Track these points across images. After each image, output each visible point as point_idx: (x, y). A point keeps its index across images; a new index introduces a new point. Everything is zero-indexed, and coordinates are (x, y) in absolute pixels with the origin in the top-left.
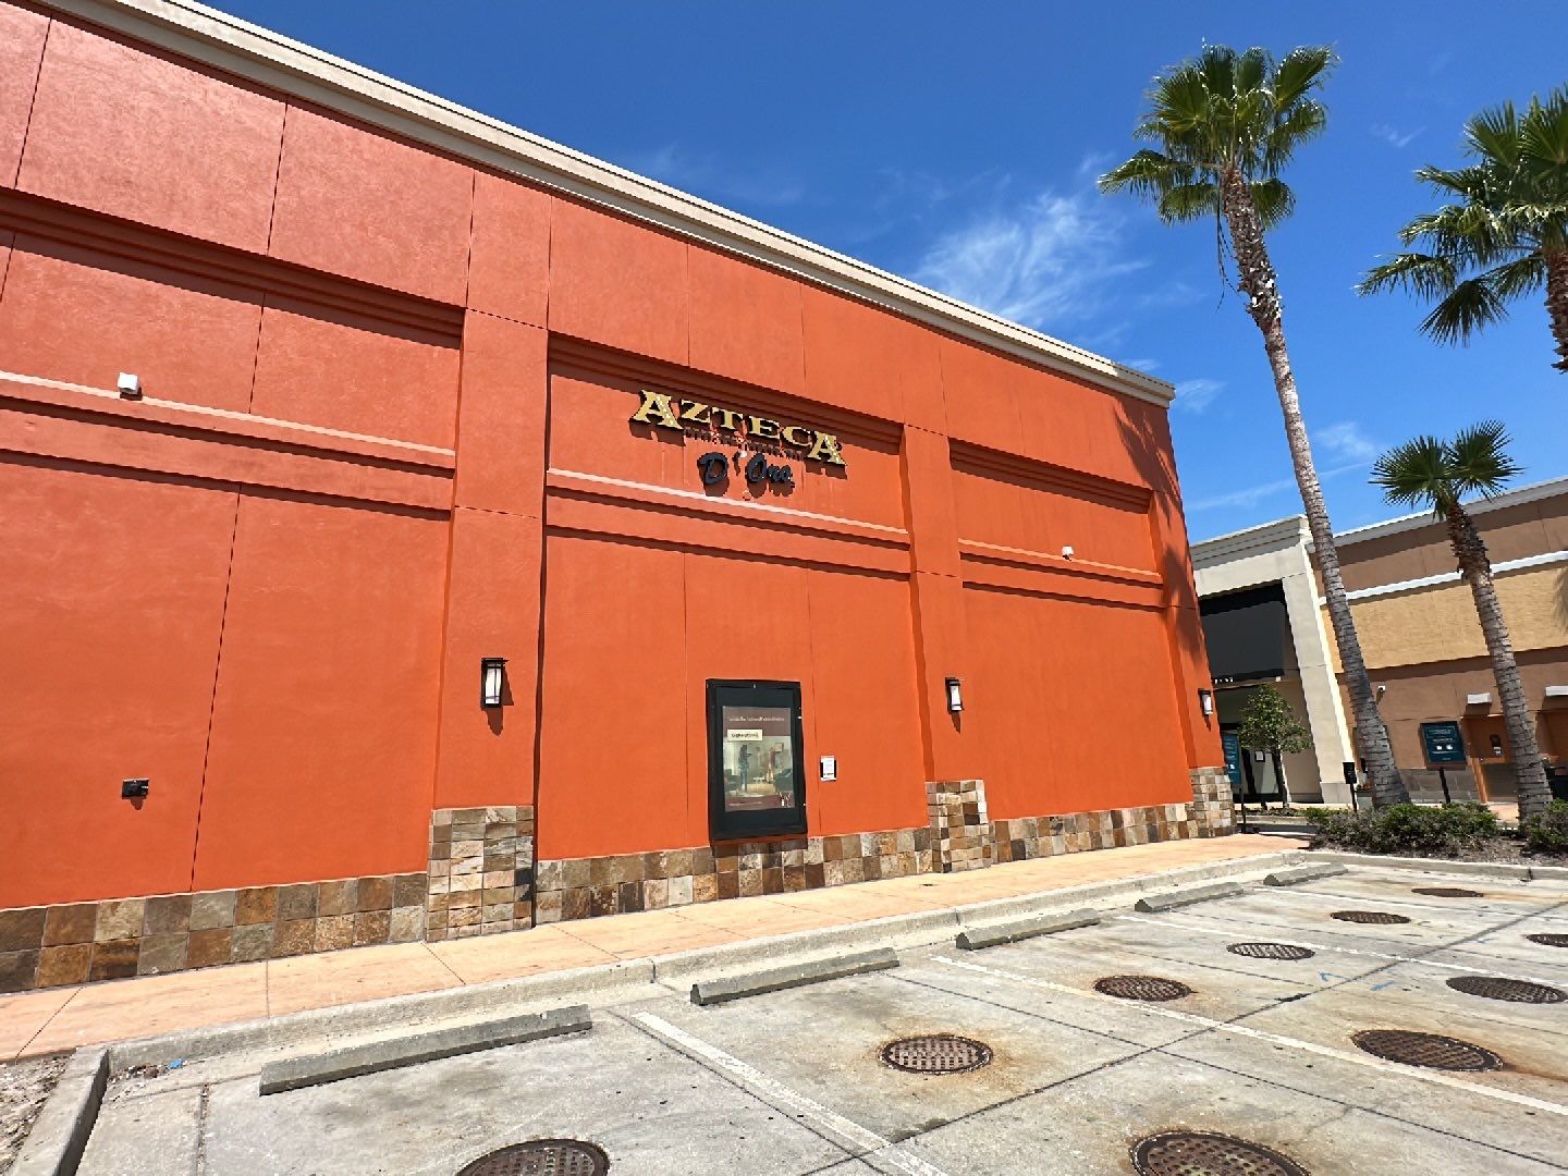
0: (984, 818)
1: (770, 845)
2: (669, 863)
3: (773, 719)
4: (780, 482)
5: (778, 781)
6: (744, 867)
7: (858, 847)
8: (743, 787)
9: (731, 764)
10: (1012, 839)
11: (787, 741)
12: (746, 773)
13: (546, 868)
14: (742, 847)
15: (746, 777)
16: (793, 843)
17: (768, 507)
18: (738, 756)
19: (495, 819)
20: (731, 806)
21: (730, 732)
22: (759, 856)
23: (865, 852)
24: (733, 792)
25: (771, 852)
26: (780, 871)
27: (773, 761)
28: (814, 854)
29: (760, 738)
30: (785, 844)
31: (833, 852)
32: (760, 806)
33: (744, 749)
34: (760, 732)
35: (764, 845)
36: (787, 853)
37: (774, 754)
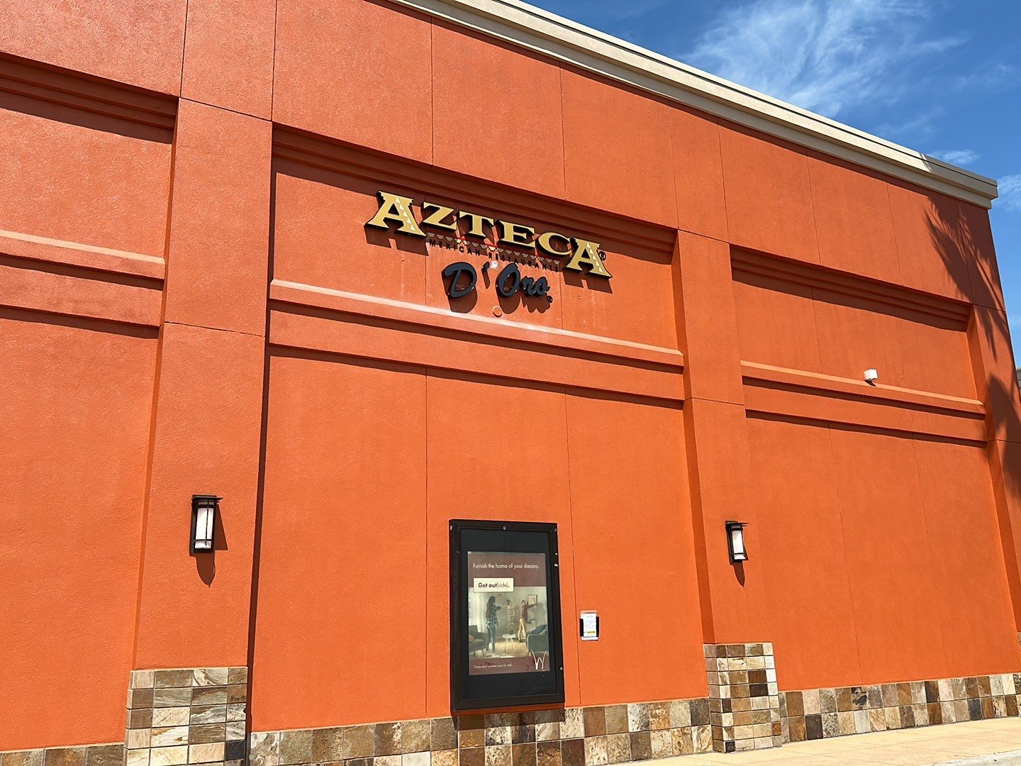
0: (772, 688)
1: (521, 716)
2: (403, 734)
3: (526, 566)
4: (536, 297)
5: (533, 640)
6: (491, 742)
7: (624, 720)
8: (490, 646)
9: (477, 619)
10: (806, 714)
11: (541, 593)
12: (494, 630)
13: (261, 740)
14: (488, 718)
15: (494, 634)
16: (549, 714)
17: (522, 324)
18: (484, 608)
19: (204, 683)
20: (475, 669)
21: (477, 581)
22: (509, 729)
23: (633, 727)
24: (479, 652)
25: (523, 725)
26: (532, 748)
27: (525, 616)
28: (573, 727)
29: (511, 589)
30: (538, 715)
31: (595, 726)
32: (510, 669)
33: (492, 600)
34: (510, 581)
35: (515, 716)
36: (541, 725)
37: (527, 607)
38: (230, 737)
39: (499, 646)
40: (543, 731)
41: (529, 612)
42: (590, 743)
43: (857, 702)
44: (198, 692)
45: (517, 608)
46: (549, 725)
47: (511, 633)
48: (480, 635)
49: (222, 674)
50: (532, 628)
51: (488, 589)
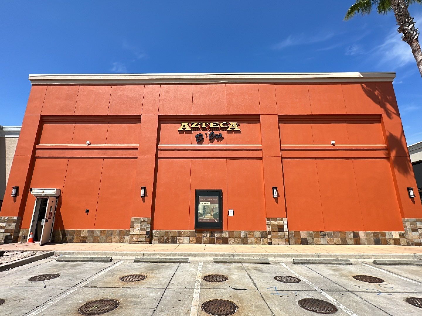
0: (286, 230)
1: (212, 231)
2: (184, 233)
3: (213, 199)
4: (220, 138)
5: (215, 215)
6: (204, 236)
7: (240, 235)
8: (204, 216)
9: (201, 211)
10: (301, 237)
11: (217, 205)
13: (155, 232)
14: (203, 231)
15: (204, 214)
16: (219, 232)
17: (216, 145)
18: (203, 208)
19: (143, 220)
20: (200, 221)
21: (200, 202)
22: (208, 234)
23: (242, 236)
24: (201, 217)
25: (212, 233)
26: (214, 238)
27: (213, 210)
28: (225, 235)
29: (209, 204)
30: (216, 231)
31: (231, 235)
32: (208, 221)
33: (204, 206)
34: (209, 202)
35: (210, 231)
36: (217, 234)
37: (213, 208)
38: (147, 230)
39: (206, 216)
40: (217, 235)
41: (214, 209)
42: (230, 239)
43: (322, 235)
44: (142, 222)
45: (211, 208)
46: (219, 234)
47: (209, 214)
48: (201, 214)
49: (146, 219)
50: (214, 213)
51: (204, 204)
